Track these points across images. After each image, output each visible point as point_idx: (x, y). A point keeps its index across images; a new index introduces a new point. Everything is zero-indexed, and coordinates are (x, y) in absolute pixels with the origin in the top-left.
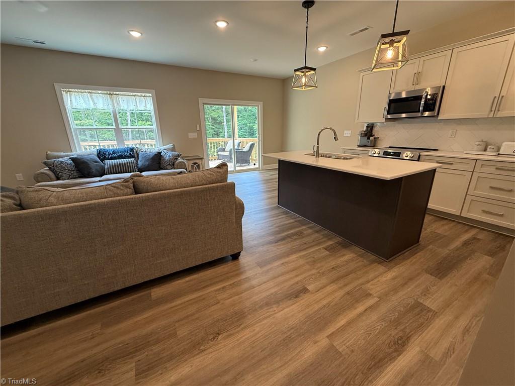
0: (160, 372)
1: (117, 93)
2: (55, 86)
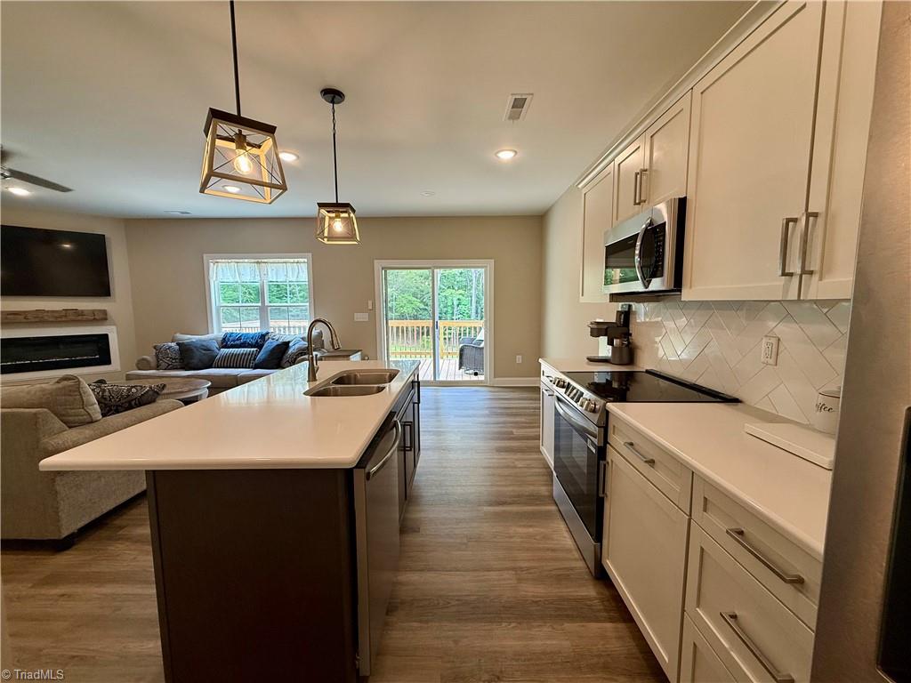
1: (265, 260)
2: (205, 258)
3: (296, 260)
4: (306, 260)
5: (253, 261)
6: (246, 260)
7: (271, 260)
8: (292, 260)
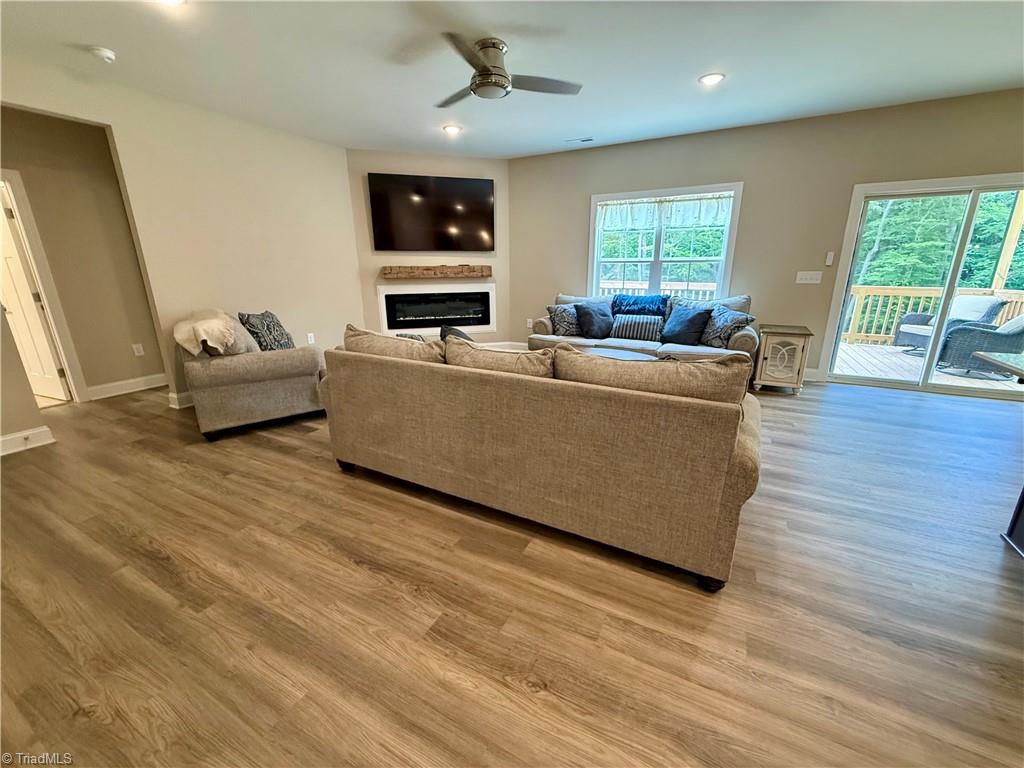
0: (448, 652)
1: (672, 198)
2: (592, 200)
3: (717, 194)
4: (732, 193)
5: (653, 199)
6: (645, 200)
7: (679, 197)
8: (710, 195)
